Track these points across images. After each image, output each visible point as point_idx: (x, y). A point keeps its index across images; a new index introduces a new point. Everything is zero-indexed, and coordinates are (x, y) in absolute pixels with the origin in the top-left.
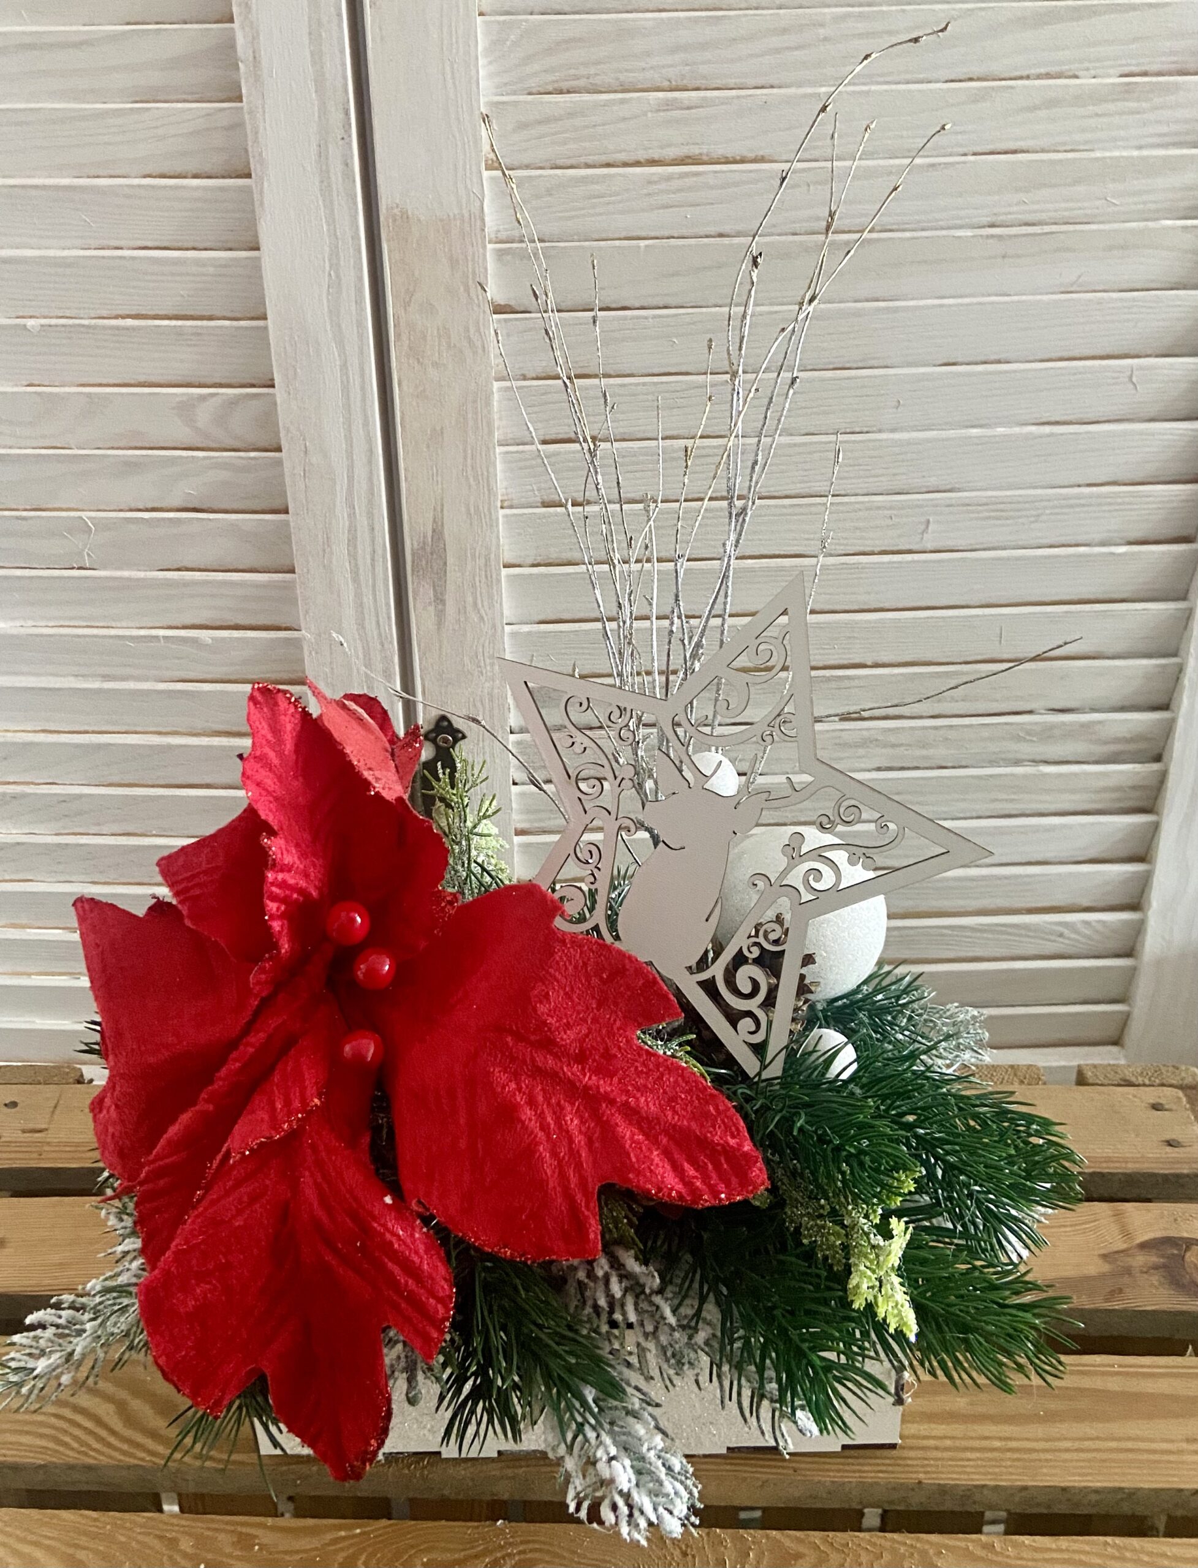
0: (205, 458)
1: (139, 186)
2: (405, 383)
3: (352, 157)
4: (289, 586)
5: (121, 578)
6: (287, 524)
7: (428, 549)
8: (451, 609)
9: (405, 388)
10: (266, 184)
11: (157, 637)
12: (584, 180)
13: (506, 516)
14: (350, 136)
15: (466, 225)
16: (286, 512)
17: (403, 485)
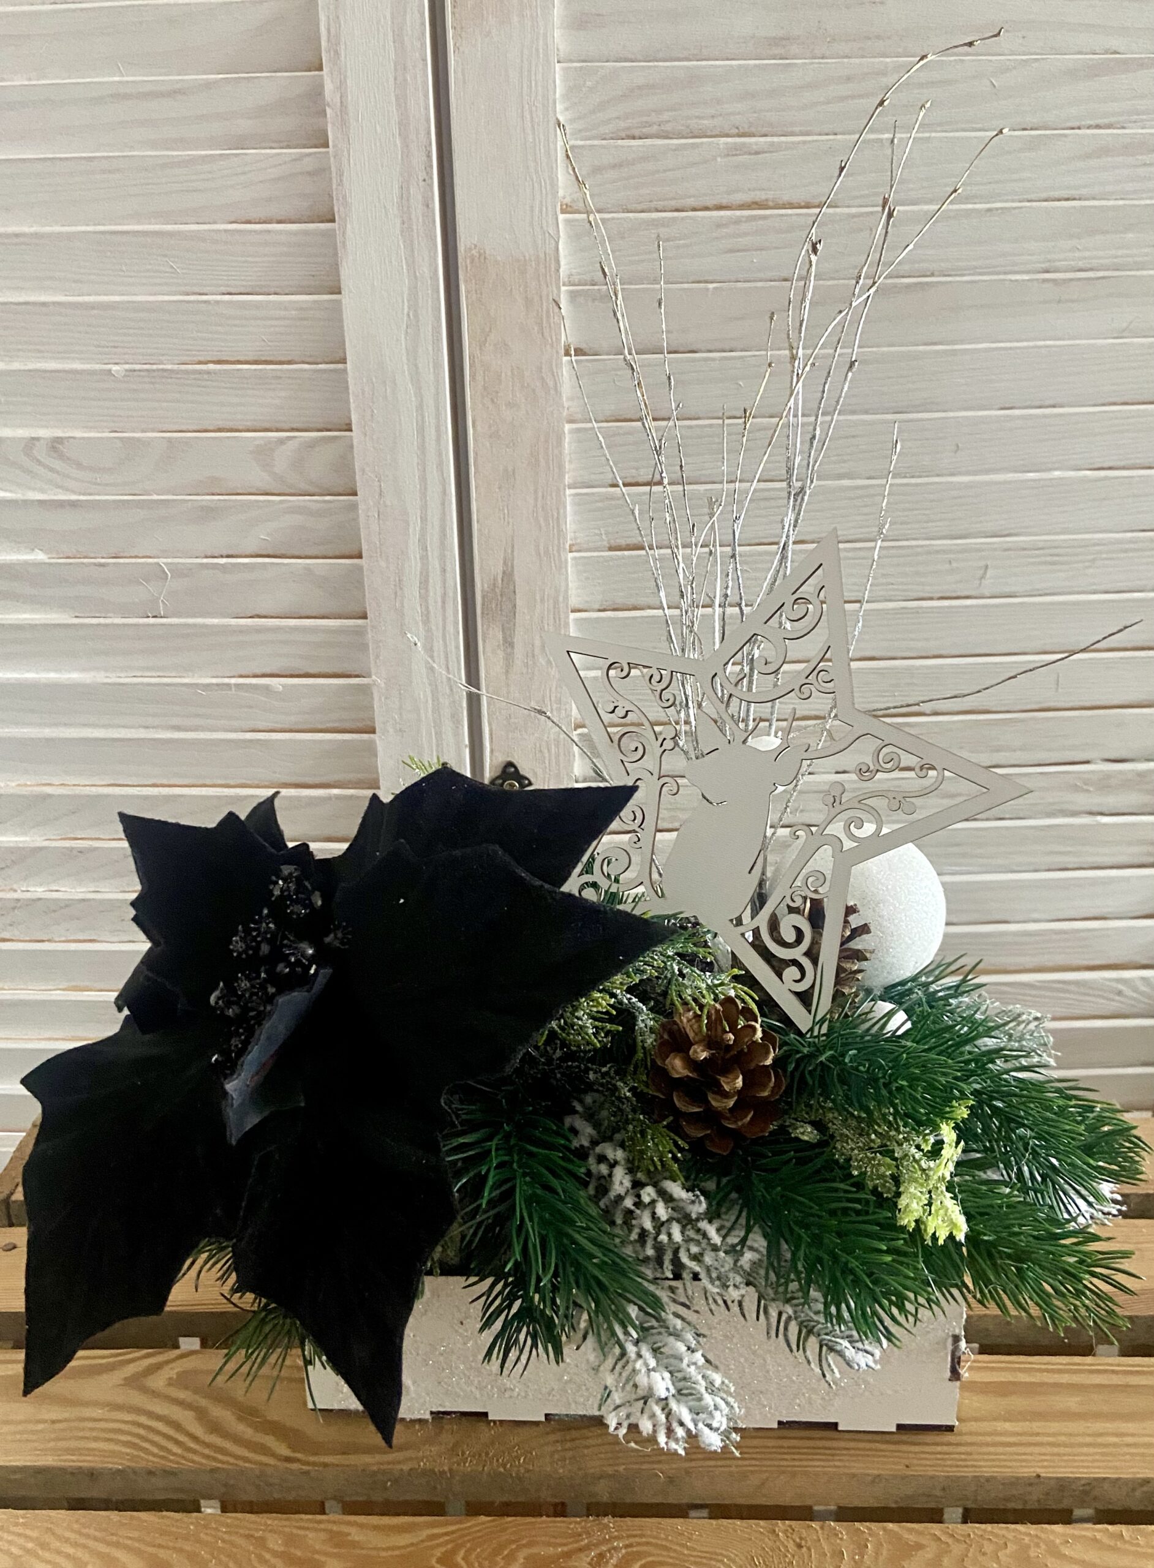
0: (281, 502)
1: (226, 231)
2: (478, 423)
3: (433, 199)
4: (360, 632)
5: (195, 625)
6: (360, 568)
7: (498, 591)
8: (519, 651)
9: (479, 428)
10: (349, 226)
11: (228, 685)
12: (654, 223)
13: (575, 558)
14: (432, 178)
15: (542, 266)
16: (360, 556)
17: (475, 526)
